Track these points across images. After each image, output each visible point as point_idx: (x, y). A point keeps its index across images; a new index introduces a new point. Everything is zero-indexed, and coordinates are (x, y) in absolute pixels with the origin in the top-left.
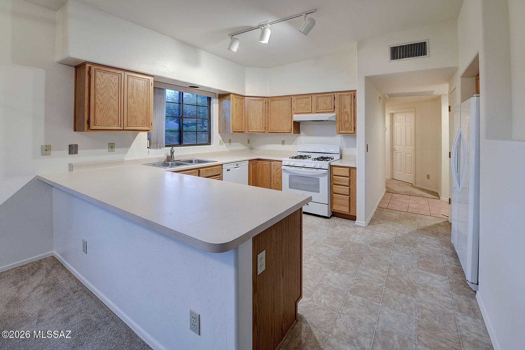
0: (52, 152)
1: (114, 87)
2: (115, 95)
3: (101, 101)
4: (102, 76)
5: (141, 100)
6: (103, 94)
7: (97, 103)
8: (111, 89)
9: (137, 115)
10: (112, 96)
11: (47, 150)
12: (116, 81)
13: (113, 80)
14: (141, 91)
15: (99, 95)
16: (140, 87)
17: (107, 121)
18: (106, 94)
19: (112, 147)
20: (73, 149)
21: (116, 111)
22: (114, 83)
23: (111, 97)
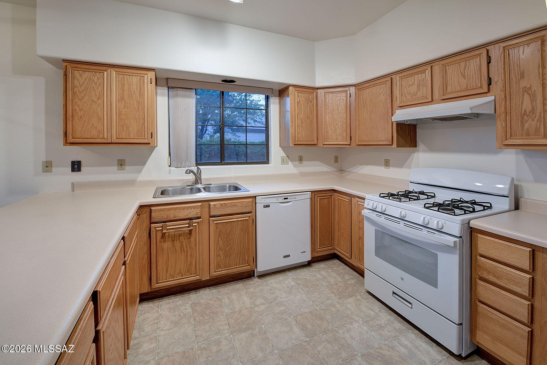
0: (54, 169)
1: (98, 89)
2: (98, 99)
3: (81, 107)
4: (81, 75)
5: (135, 102)
6: (83, 98)
7: (75, 110)
8: (94, 91)
9: (131, 123)
10: (95, 100)
11: (48, 166)
12: (100, 81)
13: (96, 79)
14: (136, 91)
15: (77, 100)
16: (134, 85)
17: (88, 132)
18: (86, 98)
19: (121, 165)
20: (76, 166)
21: (101, 119)
22: (98, 84)
23: (93, 101)
